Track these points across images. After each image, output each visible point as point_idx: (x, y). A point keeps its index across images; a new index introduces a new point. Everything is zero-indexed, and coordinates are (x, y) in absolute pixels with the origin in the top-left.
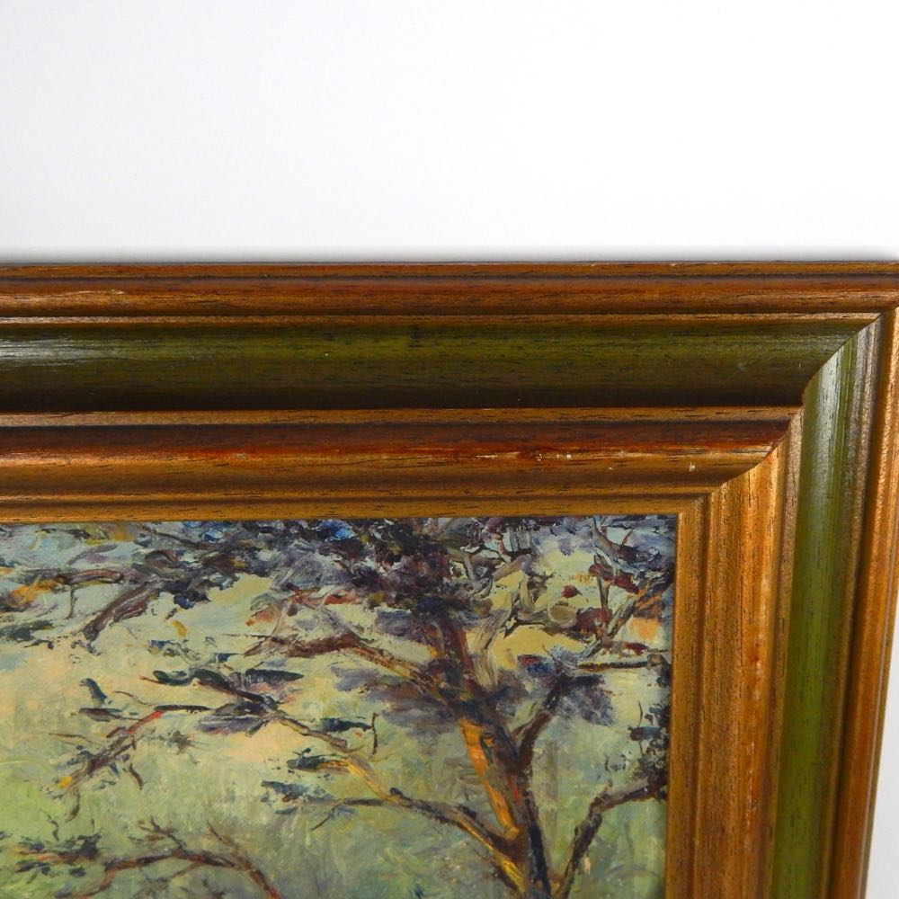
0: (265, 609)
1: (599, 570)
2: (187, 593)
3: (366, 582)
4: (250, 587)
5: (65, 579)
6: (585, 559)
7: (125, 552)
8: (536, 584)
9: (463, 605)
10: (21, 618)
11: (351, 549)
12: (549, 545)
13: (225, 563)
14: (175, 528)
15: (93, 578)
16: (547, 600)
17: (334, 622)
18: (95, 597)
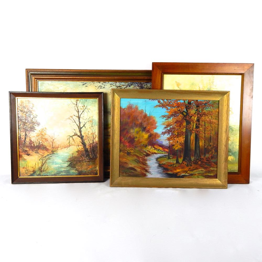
0: (133, 87)
1: (150, 86)
2: (130, 86)
3: (138, 86)
4: (133, 86)
5: (124, 85)
6: (150, 85)
7: (127, 84)
8: (147, 86)
9: (143, 87)
10: (121, 87)
11: (138, 84)
12: (148, 84)
13: (132, 85)
14: (129, 82)
15: (125, 85)
16: (147, 87)
17: (137, 88)
18: (125, 86)
